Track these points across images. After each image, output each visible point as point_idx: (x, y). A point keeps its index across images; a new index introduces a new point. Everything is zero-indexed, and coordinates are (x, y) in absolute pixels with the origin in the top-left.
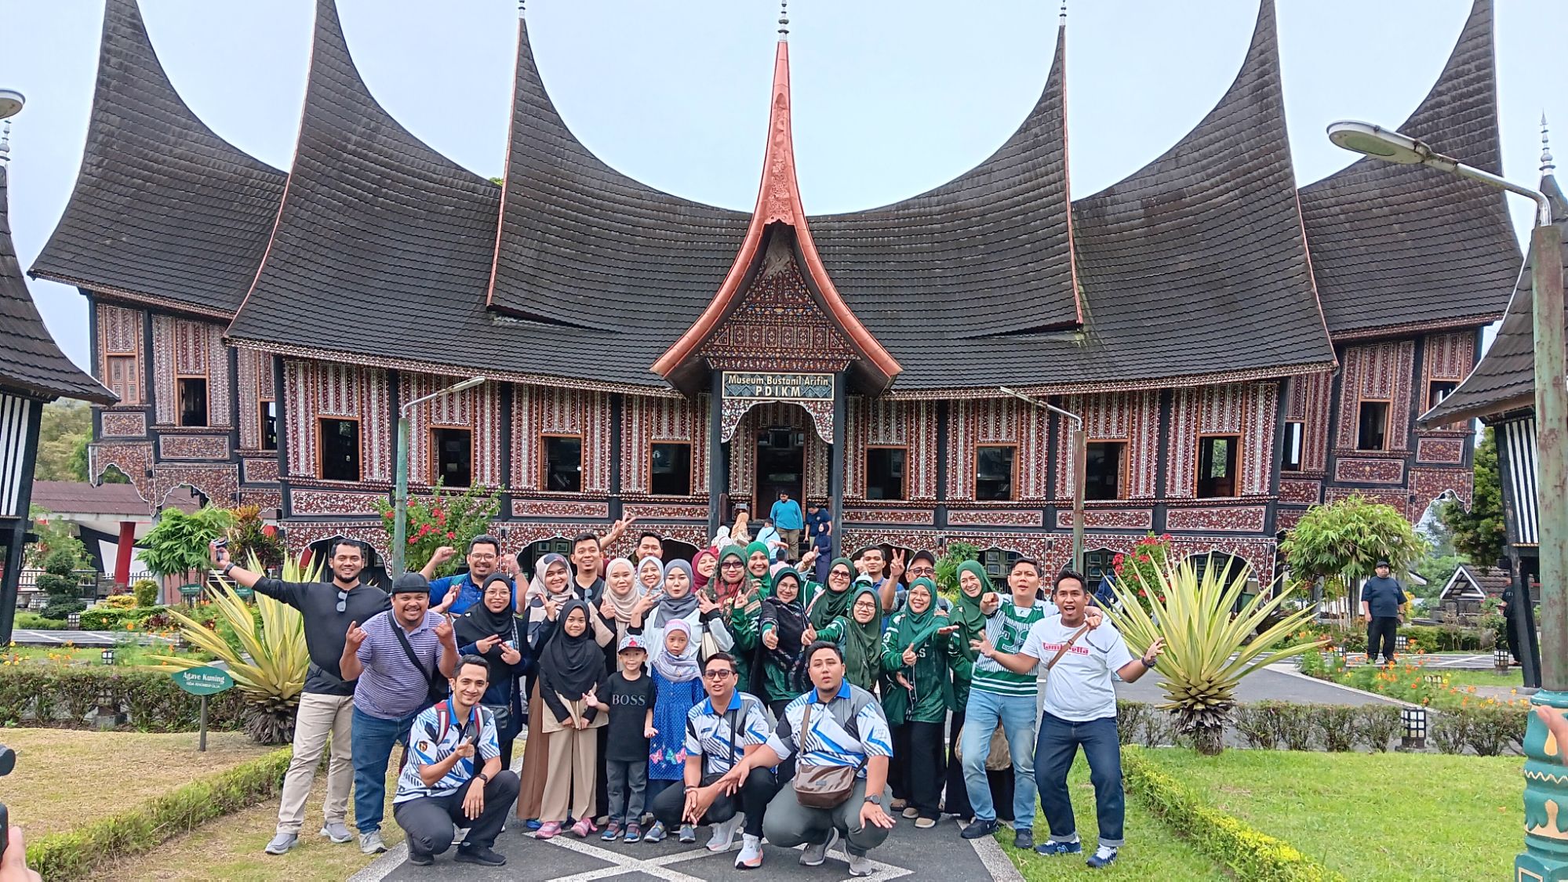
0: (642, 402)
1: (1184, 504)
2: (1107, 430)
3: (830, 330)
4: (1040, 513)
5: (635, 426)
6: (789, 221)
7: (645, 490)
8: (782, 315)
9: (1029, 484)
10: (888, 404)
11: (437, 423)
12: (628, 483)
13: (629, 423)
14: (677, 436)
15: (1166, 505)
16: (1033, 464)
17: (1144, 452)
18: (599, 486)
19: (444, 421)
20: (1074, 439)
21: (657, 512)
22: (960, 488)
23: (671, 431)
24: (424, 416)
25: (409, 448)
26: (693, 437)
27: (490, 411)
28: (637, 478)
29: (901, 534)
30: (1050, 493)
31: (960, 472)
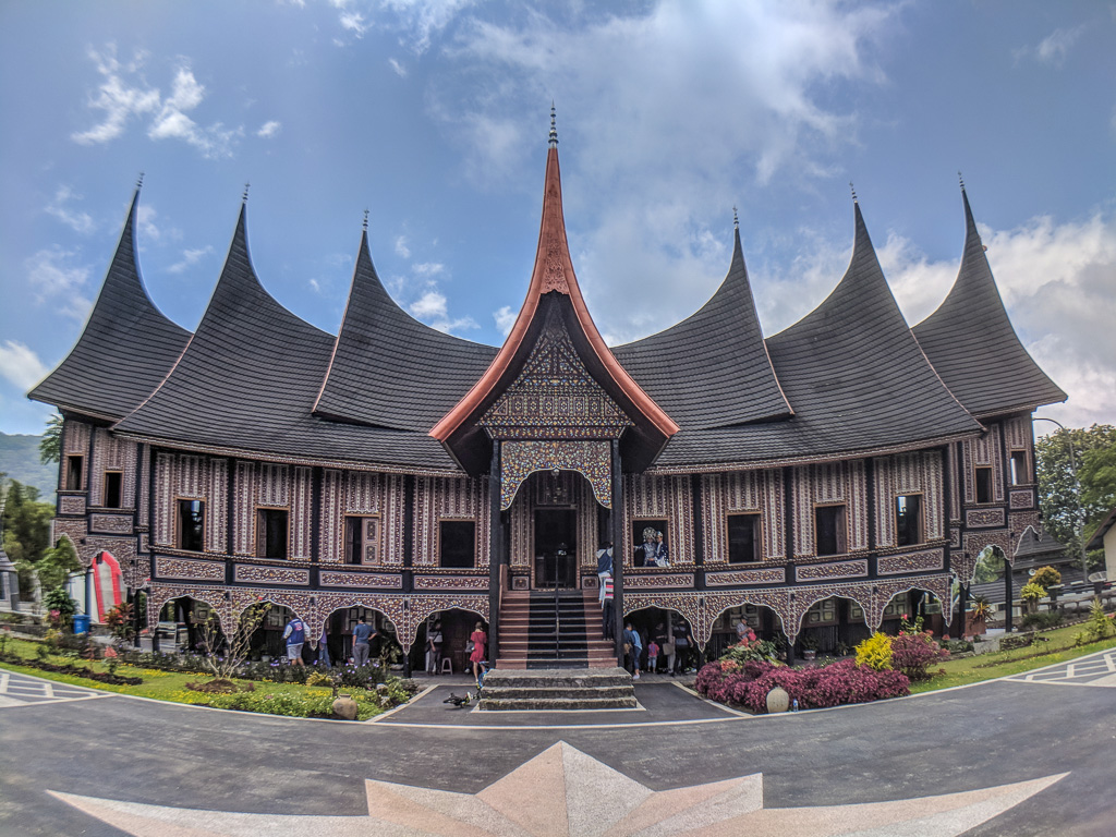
0: (431, 482)
1: (890, 552)
2: (830, 496)
3: (605, 399)
4: (782, 571)
5: (426, 506)
6: (564, 290)
7: (434, 563)
8: (559, 385)
9: (772, 545)
10: (651, 476)
11: (262, 505)
12: (420, 557)
13: (421, 502)
14: (463, 515)
15: (876, 555)
16: (774, 529)
17: (858, 512)
18: (394, 559)
19: (268, 503)
20: (805, 504)
21: (445, 583)
22: (715, 552)
23: (457, 510)
24: (255, 496)
25: (240, 524)
26: (477, 514)
27: (303, 492)
28: (427, 553)
29: (667, 596)
30: (790, 553)
31: (715, 539)
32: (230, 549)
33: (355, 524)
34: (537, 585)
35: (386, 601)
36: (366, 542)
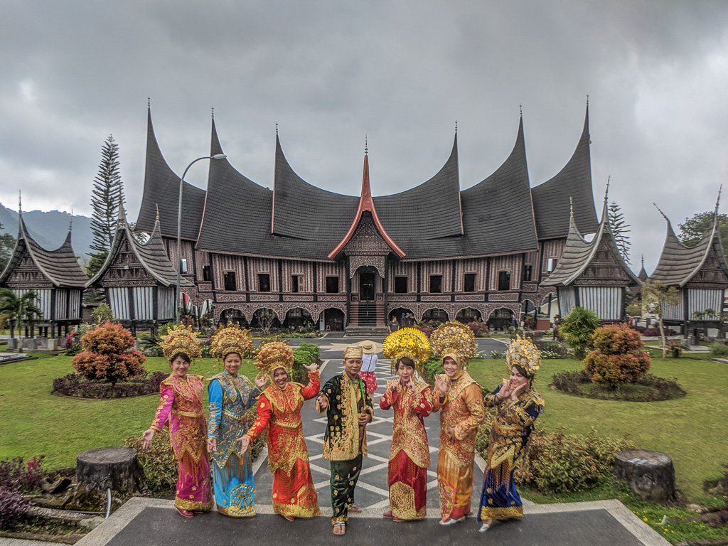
0: (323, 264)
1: (494, 293)
2: (471, 269)
3: (383, 243)
4: (450, 297)
5: (321, 272)
6: (370, 210)
7: (325, 291)
8: (368, 238)
9: (446, 287)
10: (401, 263)
11: (259, 272)
12: (319, 290)
13: (319, 270)
14: (334, 275)
15: (488, 293)
16: (448, 281)
17: (482, 277)
18: (310, 291)
19: (261, 272)
20: (460, 272)
21: (329, 298)
22: (425, 289)
23: (332, 273)
24: (255, 270)
25: (251, 280)
26: (339, 274)
27: (275, 268)
28: (322, 289)
29: (406, 304)
30: (453, 290)
31: (425, 284)
32: (247, 289)
33: (295, 279)
34: (361, 299)
35: (308, 305)
36: (299, 284)
